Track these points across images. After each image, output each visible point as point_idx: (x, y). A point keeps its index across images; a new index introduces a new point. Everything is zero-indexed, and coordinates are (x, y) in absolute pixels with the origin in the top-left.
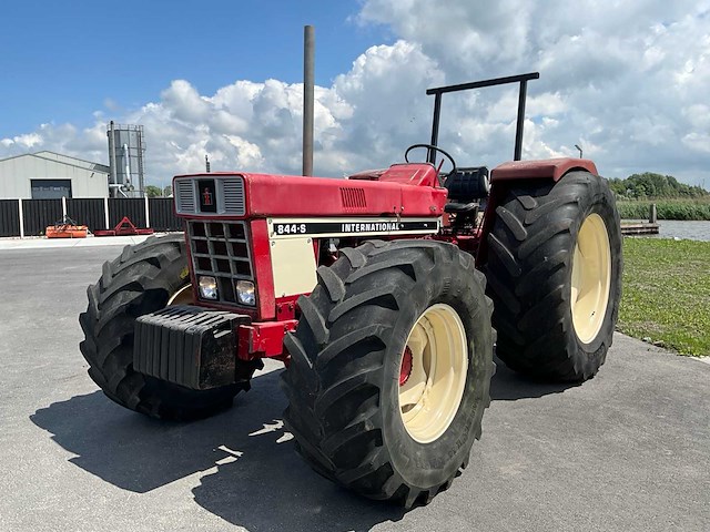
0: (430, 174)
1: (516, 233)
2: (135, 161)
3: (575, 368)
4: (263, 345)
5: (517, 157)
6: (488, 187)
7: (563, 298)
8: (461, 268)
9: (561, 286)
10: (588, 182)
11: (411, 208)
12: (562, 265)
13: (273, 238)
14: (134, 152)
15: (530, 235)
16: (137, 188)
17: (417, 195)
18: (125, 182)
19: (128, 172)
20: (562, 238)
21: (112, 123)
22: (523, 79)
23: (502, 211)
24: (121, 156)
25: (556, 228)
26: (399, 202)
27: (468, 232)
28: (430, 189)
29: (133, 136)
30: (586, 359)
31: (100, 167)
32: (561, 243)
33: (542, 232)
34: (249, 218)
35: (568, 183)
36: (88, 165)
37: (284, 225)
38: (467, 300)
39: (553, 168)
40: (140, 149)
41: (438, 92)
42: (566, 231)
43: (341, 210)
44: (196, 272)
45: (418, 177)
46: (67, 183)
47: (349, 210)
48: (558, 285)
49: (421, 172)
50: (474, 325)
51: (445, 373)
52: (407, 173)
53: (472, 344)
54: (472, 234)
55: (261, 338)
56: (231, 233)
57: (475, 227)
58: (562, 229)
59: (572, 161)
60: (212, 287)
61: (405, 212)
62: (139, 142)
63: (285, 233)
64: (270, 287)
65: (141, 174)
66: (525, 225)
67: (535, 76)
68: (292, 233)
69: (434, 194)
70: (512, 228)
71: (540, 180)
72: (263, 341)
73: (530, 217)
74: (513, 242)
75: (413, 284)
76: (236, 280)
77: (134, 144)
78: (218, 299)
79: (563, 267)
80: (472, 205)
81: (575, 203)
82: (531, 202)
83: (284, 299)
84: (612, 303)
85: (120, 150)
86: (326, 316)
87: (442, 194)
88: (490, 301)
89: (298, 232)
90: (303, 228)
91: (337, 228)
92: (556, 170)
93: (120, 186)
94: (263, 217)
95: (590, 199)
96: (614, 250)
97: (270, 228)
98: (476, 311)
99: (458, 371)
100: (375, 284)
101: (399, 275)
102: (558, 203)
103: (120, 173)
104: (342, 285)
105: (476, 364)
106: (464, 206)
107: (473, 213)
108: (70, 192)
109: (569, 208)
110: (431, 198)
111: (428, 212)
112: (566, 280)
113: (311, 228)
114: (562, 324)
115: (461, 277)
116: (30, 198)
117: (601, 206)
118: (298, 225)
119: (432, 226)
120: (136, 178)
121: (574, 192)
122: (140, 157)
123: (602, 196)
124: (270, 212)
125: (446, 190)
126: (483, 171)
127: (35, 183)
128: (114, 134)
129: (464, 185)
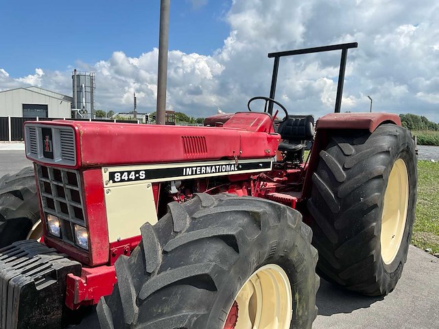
0: (267, 122)
1: (337, 175)
2: (89, 95)
3: (381, 288)
4: (90, 294)
5: (337, 109)
6: (313, 132)
7: (375, 234)
8: (289, 227)
9: (374, 224)
10: (398, 134)
11: (248, 151)
12: (375, 206)
13: (108, 186)
14: (88, 89)
15: (349, 178)
16: (89, 111)
17: (254, 140)
18: (82, 108)
19: (84, 101)
20: (376, 183)
21: (75, 70)
22: (344, 47)
23: (325, 154)
24: (80, 91)
25: (371, 174)
26: (238, 147)
27: (297, 166)
28: (265, 135)
29: (88, 80)
30: (389, 279)
31: (67, 98)
32: (375, 187)
33: (359, 176)
34: (81, 168)
35: (381, 134)
36: (59, 96)
37: (122, 173)
38: (294, 257)
39: (369, 122)
40: (92, 88)
41: (277, 56)
42: (380, 177)
43: (182, 156)
44: (44, 210)
45: (256, 124)
46: (45, 107)
47: (190, 156)
48: (371, 223)
49: (259, 120)
50: (299, 278)
51: (270, 321)
52: (248, 120)
53: (297, 296)
54: (299, 168)
55: (87, 288)
56: (69, 179)
57: (301, 162)
58: (376, 175)
59: (384, 116)
60: (57, 224)
61: (243, 155)
62: (92, 83)
63: (122, 181)
64: (104, 232)
65: (92, 103)
66: (344, 169)
67: (354, 45)
68: (129, 180)
69: (269, 140)
70: (334, 170)
71: (357, 132)
72: (91, 290)
73: (349, 162)
74: (334, 182)
75: (235, 256)
76: (74, 224)
77: (88, 84)
78: (61, 237)
79: (376, 207)
80: (300, 146)
81: (387, 152)
82: (349, 148)
83: (119, 243)
84: (408, 228)
85: (80, 88)
86: (138, 289)
87: (276, 139)
88: (315, 251)
89: (137, 179)
90: (142, 175)
91: (179, 172)
92: (372, 123)
93: (79, 110)
94: (98, 167)
95: (398, 149)
96: (411, 187)
97: (106, 176)
98: (302, 265)
99: (282, 321)
100: (193, 257)
101: (220, 247)
102: (373, 151)
103: (79, 102)
104: (160, 252)
105: (300, 314)
106: (293, 147)
107: (300, 152)
108: (47, 113)
109: (382, 156)
110: (266, 142)
111: (263, 154)
112: (378, 218)
113: (150, 174)
114: (373, 256)
115: (288, 238)
116: (21, 116)
117: (405, 153)
118: (137, 172)
119: (266, 165)
120: (89, 106)
121: (386, 142)
122: (92, 92)
123: (407, 145)
124: (104, 162)
125: (279, 136)
126: (310, 118)
127: (25, 106)
128: (76, 78)
129: (294, 129)
